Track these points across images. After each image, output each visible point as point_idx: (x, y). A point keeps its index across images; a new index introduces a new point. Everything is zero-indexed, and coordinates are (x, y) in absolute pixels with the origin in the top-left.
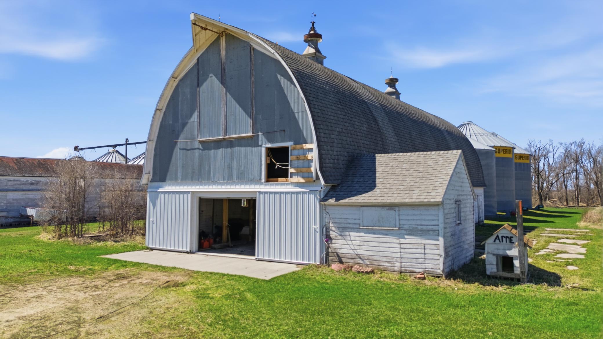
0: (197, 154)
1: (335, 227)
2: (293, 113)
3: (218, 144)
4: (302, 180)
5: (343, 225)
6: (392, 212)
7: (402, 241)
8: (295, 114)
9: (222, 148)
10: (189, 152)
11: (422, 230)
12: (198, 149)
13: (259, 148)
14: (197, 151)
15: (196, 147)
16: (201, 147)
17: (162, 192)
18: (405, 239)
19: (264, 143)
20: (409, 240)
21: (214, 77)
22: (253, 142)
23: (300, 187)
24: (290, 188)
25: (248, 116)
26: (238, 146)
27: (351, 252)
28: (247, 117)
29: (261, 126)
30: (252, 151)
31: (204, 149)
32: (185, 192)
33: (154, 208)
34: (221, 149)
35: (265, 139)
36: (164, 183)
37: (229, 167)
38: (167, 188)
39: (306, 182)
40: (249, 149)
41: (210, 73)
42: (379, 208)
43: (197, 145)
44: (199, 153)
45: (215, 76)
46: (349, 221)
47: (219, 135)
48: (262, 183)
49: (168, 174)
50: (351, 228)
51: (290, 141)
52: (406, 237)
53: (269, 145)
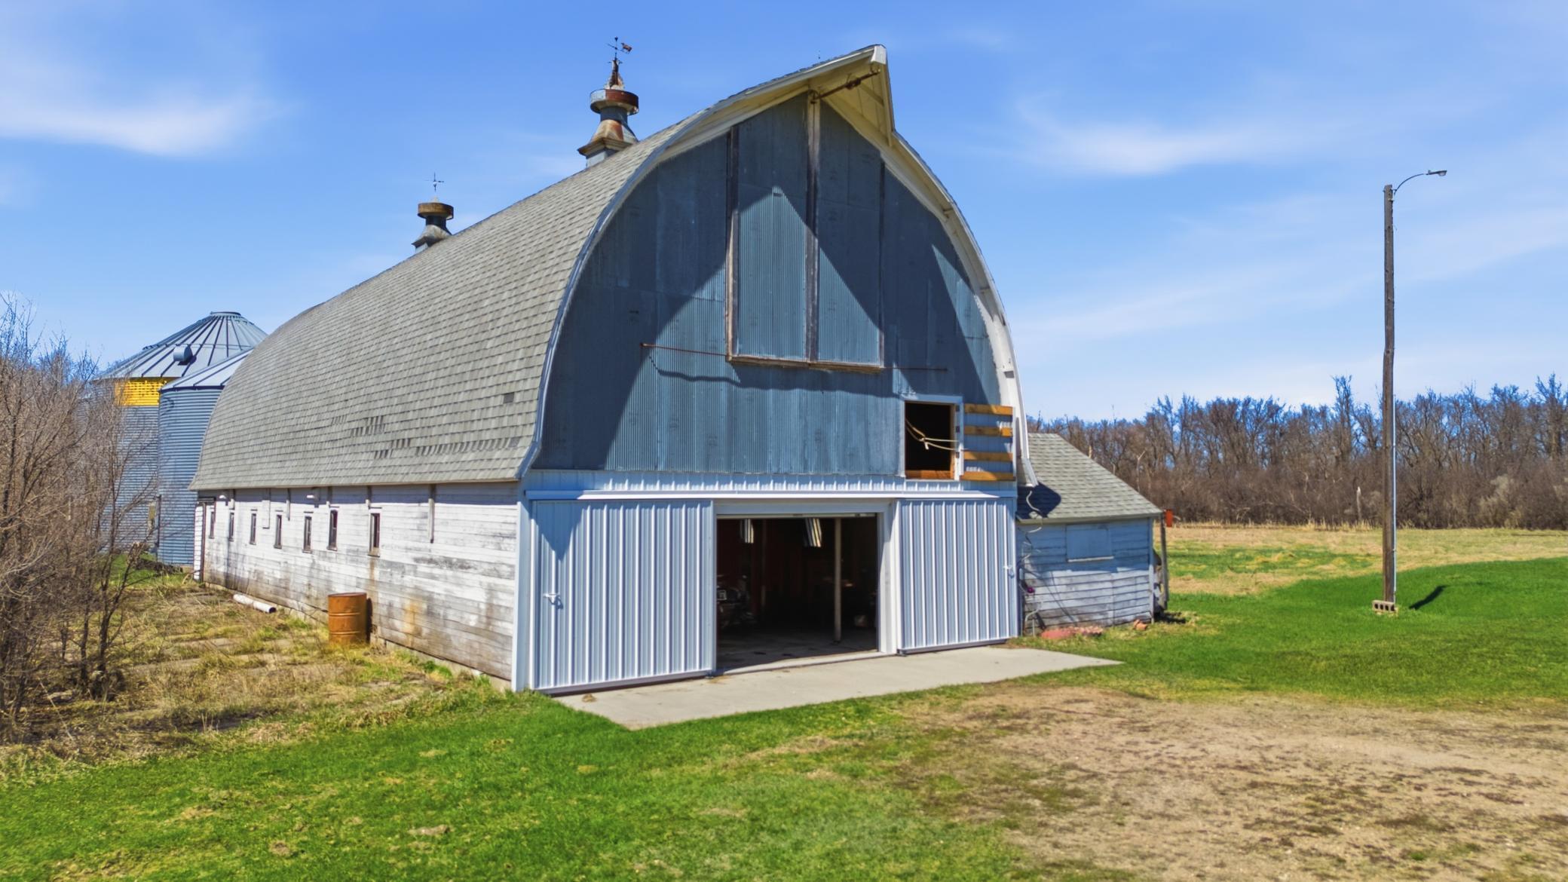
0: (723, 396)
1: (1032, 565)
2: (963, 337)
3: (788, 376)
4: (989, 476)
5: (1044, 560)
6: (1103, 532)
7: (1115, 576)
8: (967, 340)
9: (801, 387)
10: (696, 384)
11: (1133, 557)
12: (727, 380)
13: (892, 400)
14: (723, 385)
15: (722, 374)
16: (735, 377)
17: (597, 504)
18: (1117, 572)
19: (904, 391)
20: (1122, 573)
21: (784, 199)
22: (875, 383)
23: (983, 490)
24: (958, 493)
25: (874, 321)
26: (843, 388)
27: (1056, 606)
28: (870, 323)
29: (897, 349)
30: (876, 406)
31: (743, 384)
32: (691, 503)
33: (560, 556)
34: (797, 391)
35: (905, 383)
36: (597, 473)
37: (821, 438)
38: (609, 487)
39: (999, 480)
40: (871, 398)
41: (773, 185)
42: (1089, 527)
43: (723, 369)
44: (729, 392)
45: (788, 196)
46: (1051, 552)
47: (794, 353)
48: (899, 481)
49: (614, 445)
50: (1053, 564)
51: (956, 393)
52: (1119, 569)
53: (913, 397)
